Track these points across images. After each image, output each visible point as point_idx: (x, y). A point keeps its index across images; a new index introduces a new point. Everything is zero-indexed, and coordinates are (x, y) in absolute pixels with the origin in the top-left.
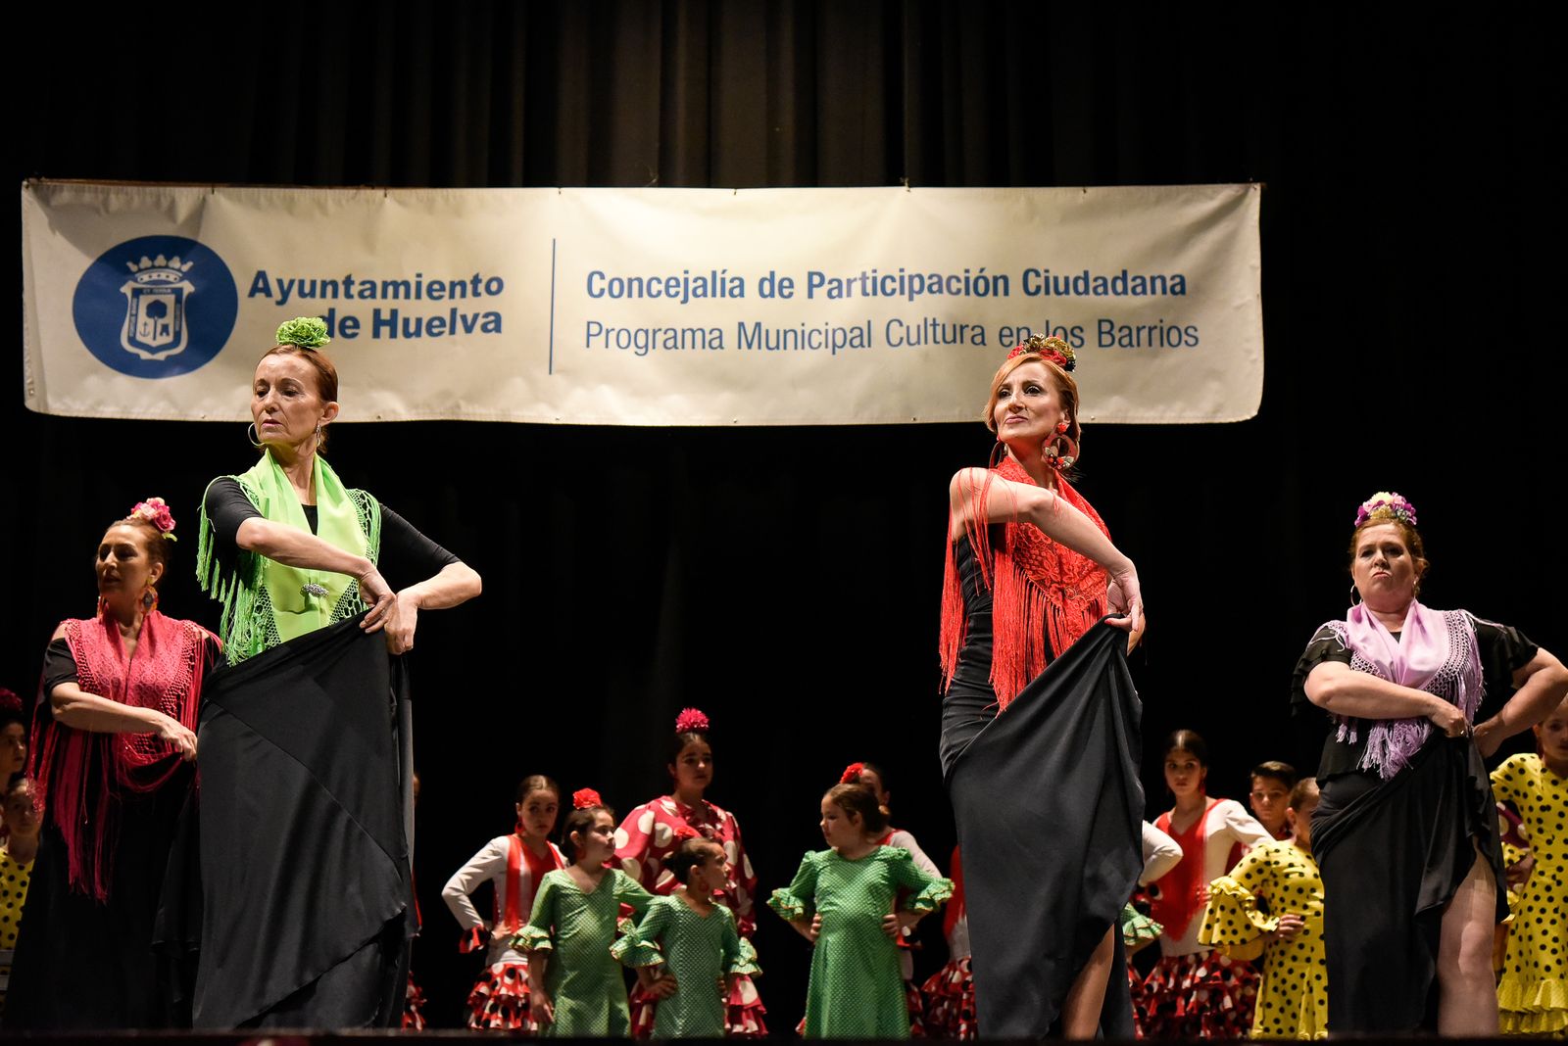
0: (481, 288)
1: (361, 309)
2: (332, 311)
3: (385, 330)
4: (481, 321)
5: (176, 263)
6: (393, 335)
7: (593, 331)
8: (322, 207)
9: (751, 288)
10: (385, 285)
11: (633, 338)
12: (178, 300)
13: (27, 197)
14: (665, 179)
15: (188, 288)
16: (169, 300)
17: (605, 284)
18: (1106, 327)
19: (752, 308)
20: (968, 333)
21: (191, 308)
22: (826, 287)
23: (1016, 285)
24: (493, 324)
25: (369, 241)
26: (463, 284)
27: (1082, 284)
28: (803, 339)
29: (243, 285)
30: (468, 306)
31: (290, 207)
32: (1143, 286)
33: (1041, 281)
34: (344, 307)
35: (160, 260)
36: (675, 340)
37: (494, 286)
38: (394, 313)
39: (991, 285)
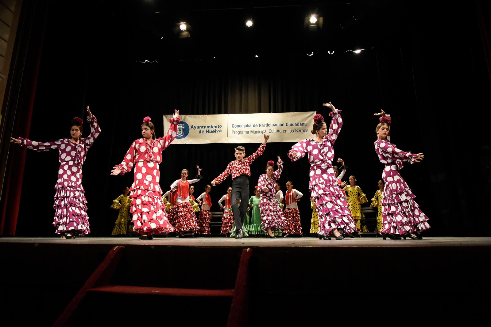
0: (219, 127)
1: (204, 130)
2: (201, 130)
3: (207, 132)
4: (219, 131)
5: (182, 125)
6: (208, 133)
7: (233, 132)
8: (199, 117)
9: (252, 126)
10: (207, 126)
11: (238, 133)
12: (182, 129)
13: (164, 117)
14: (241, 112)
15: (183, 128)
16: (181, 129)
17: (234, 126)
18: (296, 130)
19: (252, 128)
20: (279, 131)
21: (184, 130)
22: (262, 126)
23: (285, 125)
24: (221, 131)
25: (205, 121)
26: (217, 126)
27: (293, 124)
28: (259, 132)
29: (190, 127)
30: (217, 129)
31: (196, 117)
32: (301, 124)
33: (288, 124)
34: (202, 130)
35: (180, 124)
36: (243, 133)
37: (221, 126)
38: (208, 130)
39: (283, 125)
